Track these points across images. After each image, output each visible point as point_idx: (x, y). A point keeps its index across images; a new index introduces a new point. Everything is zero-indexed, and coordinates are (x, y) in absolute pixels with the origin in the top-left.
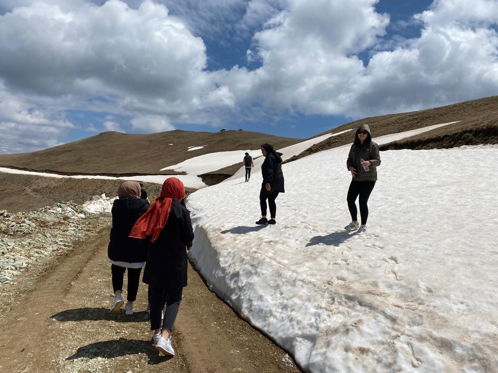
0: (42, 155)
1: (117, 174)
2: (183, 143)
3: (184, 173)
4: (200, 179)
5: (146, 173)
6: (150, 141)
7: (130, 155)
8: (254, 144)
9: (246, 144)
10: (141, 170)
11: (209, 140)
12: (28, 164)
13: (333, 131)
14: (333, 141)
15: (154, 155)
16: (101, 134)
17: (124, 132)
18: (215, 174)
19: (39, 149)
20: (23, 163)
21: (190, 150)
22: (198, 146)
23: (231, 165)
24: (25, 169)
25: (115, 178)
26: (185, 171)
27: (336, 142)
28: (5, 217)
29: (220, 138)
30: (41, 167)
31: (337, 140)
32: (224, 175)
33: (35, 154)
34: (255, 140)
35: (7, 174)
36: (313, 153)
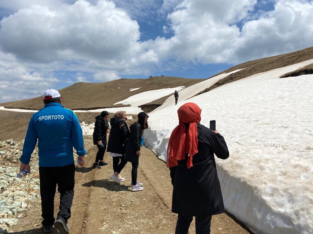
0: (39, 99)
1: (87, 109)
2: (127, 87)
3: (129, 106)
4: (140, 108)
5: (105, 107)
6: (106, 87)
7: (94, 96)
8: (172, 84)
9: (167, 85)
10: (101, 105)
11: (143, 84)
12: (31, 106)
13: (227, 72)
14: (234, 76)
15: (109, 95)
16: (75, 84)
17: (89, 82)
18: (150, 105)
19: (38, 96)
20: (28, 105)
21: (131, 91)
22: (136, 88)
23: (159, 98)
24: (30, 109)
25: (85, 111)
26: (129, 104)
27: (236, 77)
28: (11, 145)
29: (149, 82)
30: (39, 107)
31: (236, 76)
32: (156, 105)
33: (34, 99)
34: (172, 81)
35: (19, 112)
36: (221, 85)
